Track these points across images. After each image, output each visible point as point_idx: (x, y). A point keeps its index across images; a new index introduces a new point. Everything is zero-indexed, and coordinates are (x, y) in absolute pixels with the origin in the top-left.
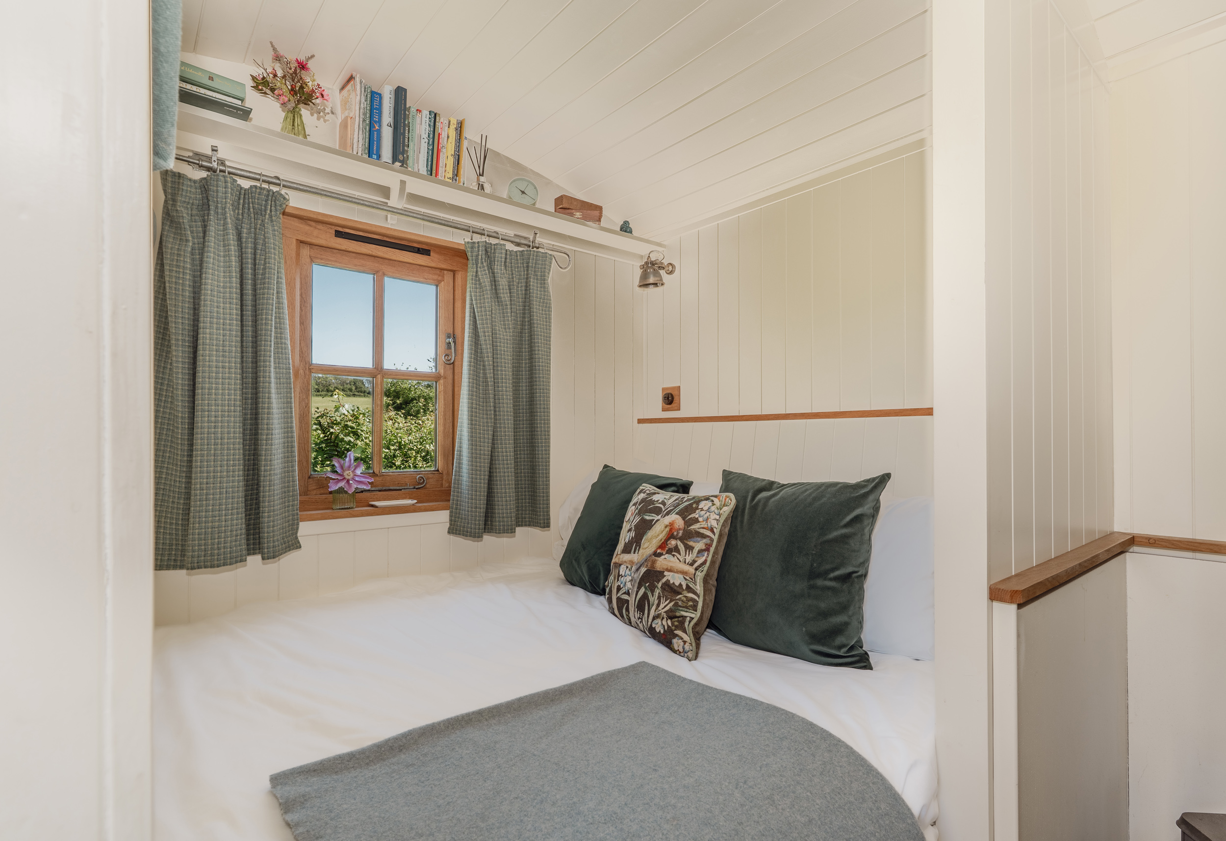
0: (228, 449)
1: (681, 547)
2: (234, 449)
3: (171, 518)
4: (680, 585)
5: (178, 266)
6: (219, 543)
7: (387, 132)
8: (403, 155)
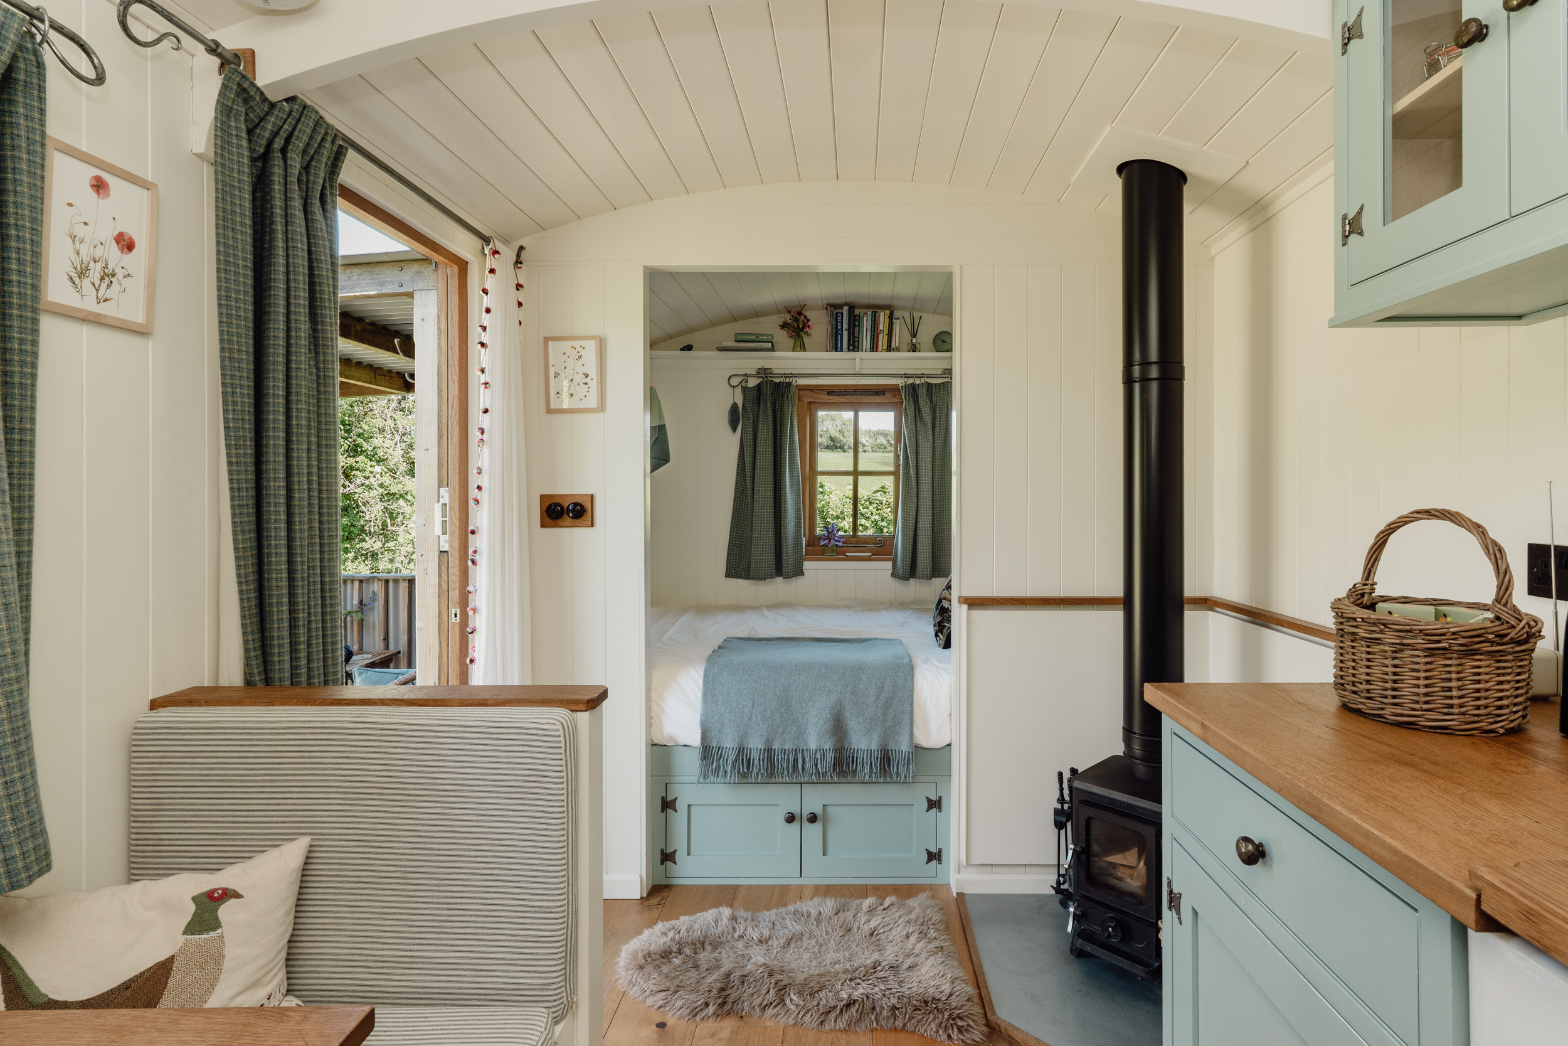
0: (767, 520)
2: (769, 520)
5: (748, 432)
6: (762, 568)
7: (845, 333)
8: (854, 346)
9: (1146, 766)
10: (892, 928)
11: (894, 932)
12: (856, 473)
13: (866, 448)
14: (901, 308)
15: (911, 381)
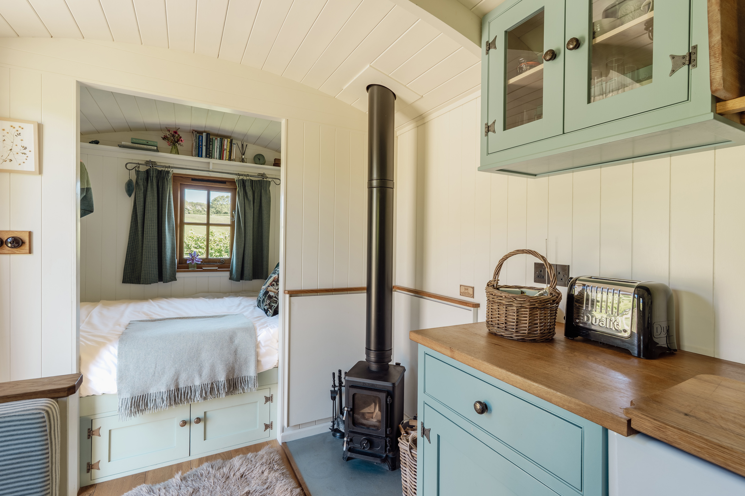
0: (153, 249)
1: (275, 284)
2: (154, 249)
3: (139, 269)
4: (273, 296)
5: (139, 197)
6: (149, 277)
7: (204, 148)
8: (209, 155)
9: (378, 364)
10: (253, 470)
11: (255, 472)
12: (208, 224)
13: (190, 212)
14: (237, 139)
15: (241, 177)
